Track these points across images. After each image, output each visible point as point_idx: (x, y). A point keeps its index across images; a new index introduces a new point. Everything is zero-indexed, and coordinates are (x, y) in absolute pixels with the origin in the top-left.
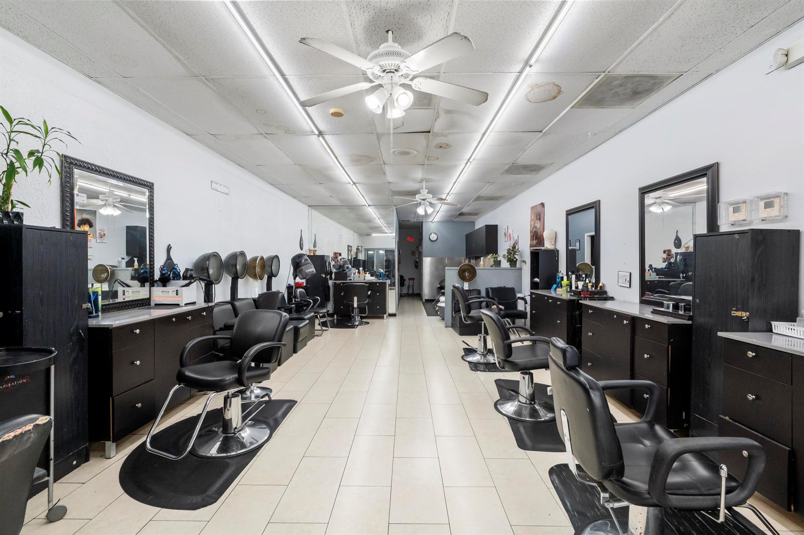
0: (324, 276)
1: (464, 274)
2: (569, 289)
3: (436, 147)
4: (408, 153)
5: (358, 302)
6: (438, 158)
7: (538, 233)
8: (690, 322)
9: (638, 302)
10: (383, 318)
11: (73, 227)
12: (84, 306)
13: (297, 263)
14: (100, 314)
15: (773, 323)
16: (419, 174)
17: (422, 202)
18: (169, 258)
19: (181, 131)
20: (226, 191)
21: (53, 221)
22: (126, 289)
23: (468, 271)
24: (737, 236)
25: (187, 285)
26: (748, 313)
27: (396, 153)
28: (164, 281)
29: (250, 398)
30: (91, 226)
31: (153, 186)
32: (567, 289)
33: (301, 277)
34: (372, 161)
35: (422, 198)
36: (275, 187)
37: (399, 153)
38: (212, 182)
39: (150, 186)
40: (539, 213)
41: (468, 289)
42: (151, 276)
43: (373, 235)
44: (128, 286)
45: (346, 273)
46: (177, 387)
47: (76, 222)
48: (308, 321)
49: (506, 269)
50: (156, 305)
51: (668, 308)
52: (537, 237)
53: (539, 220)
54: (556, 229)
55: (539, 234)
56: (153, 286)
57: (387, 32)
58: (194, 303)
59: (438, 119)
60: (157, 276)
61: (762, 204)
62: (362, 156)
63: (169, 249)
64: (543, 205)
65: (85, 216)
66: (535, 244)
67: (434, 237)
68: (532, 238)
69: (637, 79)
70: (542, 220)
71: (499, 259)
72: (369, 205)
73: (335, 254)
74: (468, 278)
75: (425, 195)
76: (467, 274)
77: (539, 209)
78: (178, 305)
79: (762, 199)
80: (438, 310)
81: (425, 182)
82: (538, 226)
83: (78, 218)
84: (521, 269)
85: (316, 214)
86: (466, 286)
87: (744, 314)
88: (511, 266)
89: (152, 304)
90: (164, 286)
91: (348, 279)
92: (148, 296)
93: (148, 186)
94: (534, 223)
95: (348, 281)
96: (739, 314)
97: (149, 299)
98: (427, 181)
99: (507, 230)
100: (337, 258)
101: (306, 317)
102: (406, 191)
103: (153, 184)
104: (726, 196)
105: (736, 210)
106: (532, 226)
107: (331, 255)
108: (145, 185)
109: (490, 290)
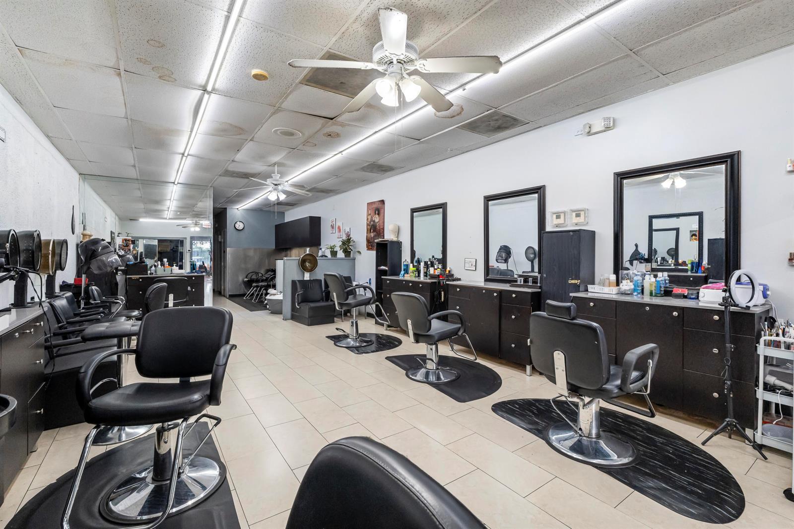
1: (305, 264)
2: (417, 274)
3: (324, 135)
5: (174, 300)
6: (316, 145)
7: (376, 226)
8: (540, 290)
9: (483, 280)
15: (589, 286)
17: (274, 186)
23: (308, 261)
24: (571, 233)
26: (579, 281)
27: (278, 132)
32: (415, 275)
34: (240, 134)
35: (275, 183)
37: (281, 133)
40: (378, 208)
41: (308, 279)
43: (141, 220)
49: (341, 259)
51: (521, 282)
52: (375, 229)
53: (378, 214)
54: (399, 224)
55: (378, 227)
61: (574, 214)
62: (236, 127)
64: (383, 202)
66: (372, 236)
67: (240, 226)
68: (369, 231)
69: (508, 118)
70: (382, 215)
71: (335, 250)
72: (179, 183)
73: (125, 240)
74: (309, 268)
75: (277, 180)
76: (307, 264)
77: (380, 205)
79: (573, 211)
80: (267, 304)
81: (278, 166)
82: (377, 220)
84: (355, 259)
86: (307, 277)
87: (576, 281)
88: (346, 257)
91: (149, 272)
94: (372, 217)
95: (149, 276)
96: (573, 282)
99: (334, 223)
100: (127, 246)
102: (242, 173)
104: (550, 209)
105: (558, 217)
106: (369, 220)
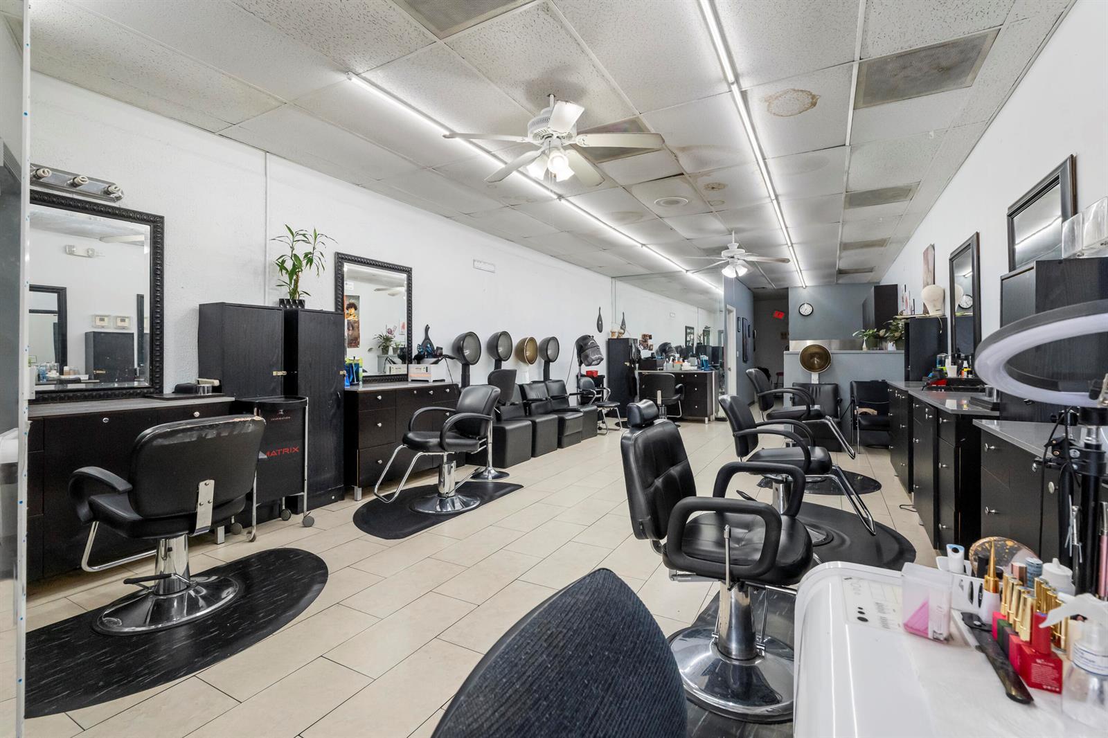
0: (628, 364)
1: (812, 360)
3: (707, 189)
4: (677, 202)
5: (662, 397)
6: (723, 202)
10: (703, 422)
11: (343, 310)
12: (341, 373)
13: (583, 346)
14: (361, 383)
16: (716, 224)
17: (730, 260)
18: (427, 338)
19: (441, 215)
20: (492, 268)
21: (329, 306)
22: (392, 365)
23: (817, 356)
25: (436, 363)
27: (662, 203)
28: (419, 359)
29: (487, 478)
30: (356, 309)
31: (411, 270)
33: (587, 363)
34: (642, 216)
35: (730, 255)
36: (559, 259)
37: (666, 203)
38: (474, 261)
39: (408, 271)
41: (817, 382)
42: (409, 354)
44: (394, 363)
45: (656, 361)
46: (401, 446)
47: (345, 306)
48: (582, 414)
49: (886, 353)
50: (412, 381)
53: (931, 272)
56: (411, 363)
57: (549, 96)
58: (443, 380)
59: (679, 159)
60: (415, 352)
62: (626, 213)
63: (427, 329)
65: (352, 301)
67: (806, 310)
72: (687, 271)
73: (644, 336)
74: (817, 366)
75: (734, 251)
76: (815, 361)
77: (930, 254)
78: (427, 381)
81: (734, 233)
82: (930, 282)
83: (346, 303)
85: (621, 285)
86: (814, 379)
88: (897, 349)
89: (410, 380)
90: (419, 363)
91: (658, 368)
92: (406, 373)
93: (406, 271)
95: (659, 371)
97: (407, 375)
98: (737, 231)
99: (904, 292)
100: (646, 341)
101: (581, 410)
103: (411, 269)
106: (925, 282)
107: (639, 338)
108: (404, 270)
109: (854, 384)
